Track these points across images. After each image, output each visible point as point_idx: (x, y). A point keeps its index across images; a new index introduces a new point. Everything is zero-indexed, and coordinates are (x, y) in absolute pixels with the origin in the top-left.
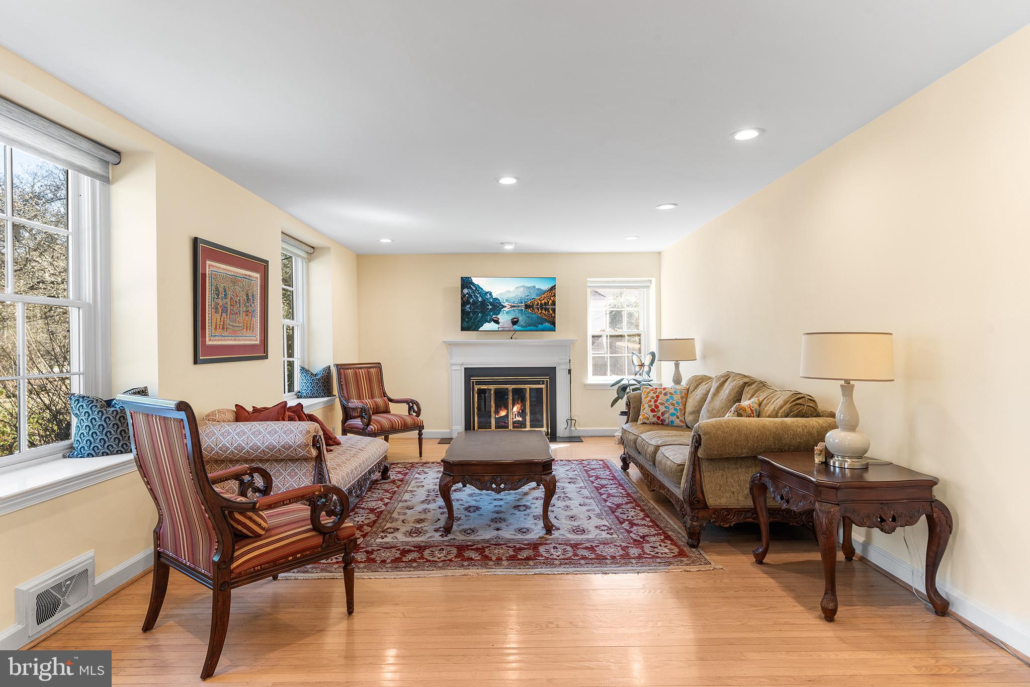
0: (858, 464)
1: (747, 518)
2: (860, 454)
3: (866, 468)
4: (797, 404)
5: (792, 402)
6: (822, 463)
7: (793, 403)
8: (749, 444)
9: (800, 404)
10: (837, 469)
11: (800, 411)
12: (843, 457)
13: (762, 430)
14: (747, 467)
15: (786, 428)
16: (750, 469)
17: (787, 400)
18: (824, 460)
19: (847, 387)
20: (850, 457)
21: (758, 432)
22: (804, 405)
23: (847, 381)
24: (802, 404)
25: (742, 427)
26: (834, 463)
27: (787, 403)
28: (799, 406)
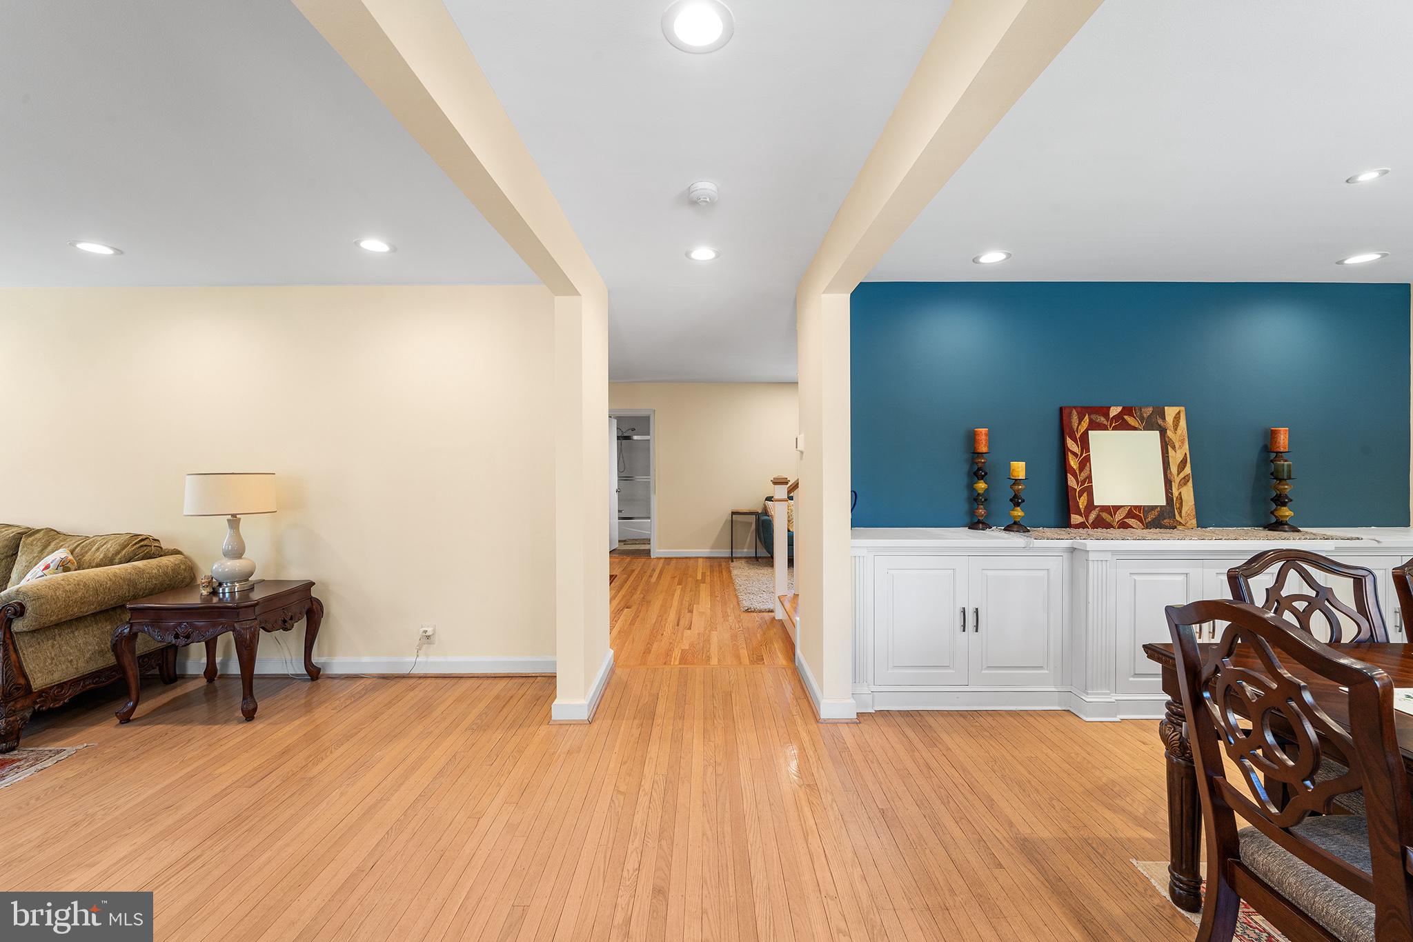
0: (246, 585)
1: (86, 686)
2: (245, 577)
3: (252, 589)
4: (142, 546)
5: (134, 545)
6: (210, 593)
7: (135, 547)
8: (99, 598)
9: (146, 546)
10: (227, 595)
11: (147, 552)
12: (233, 583)
13: (114, 579)
14: (86, 627)
15: (141, 572)
16: (90, 628)
17: (125, 543)
18: (212, 590)
19: (234, 521)
20: (238, 582)
21: (109, 582)
22: (151, 546)
23: (234, 516)
24: (148, 546)
25: (88, 580)
26: (224, 590)
27: (126, 546)
28: (145, 548)
